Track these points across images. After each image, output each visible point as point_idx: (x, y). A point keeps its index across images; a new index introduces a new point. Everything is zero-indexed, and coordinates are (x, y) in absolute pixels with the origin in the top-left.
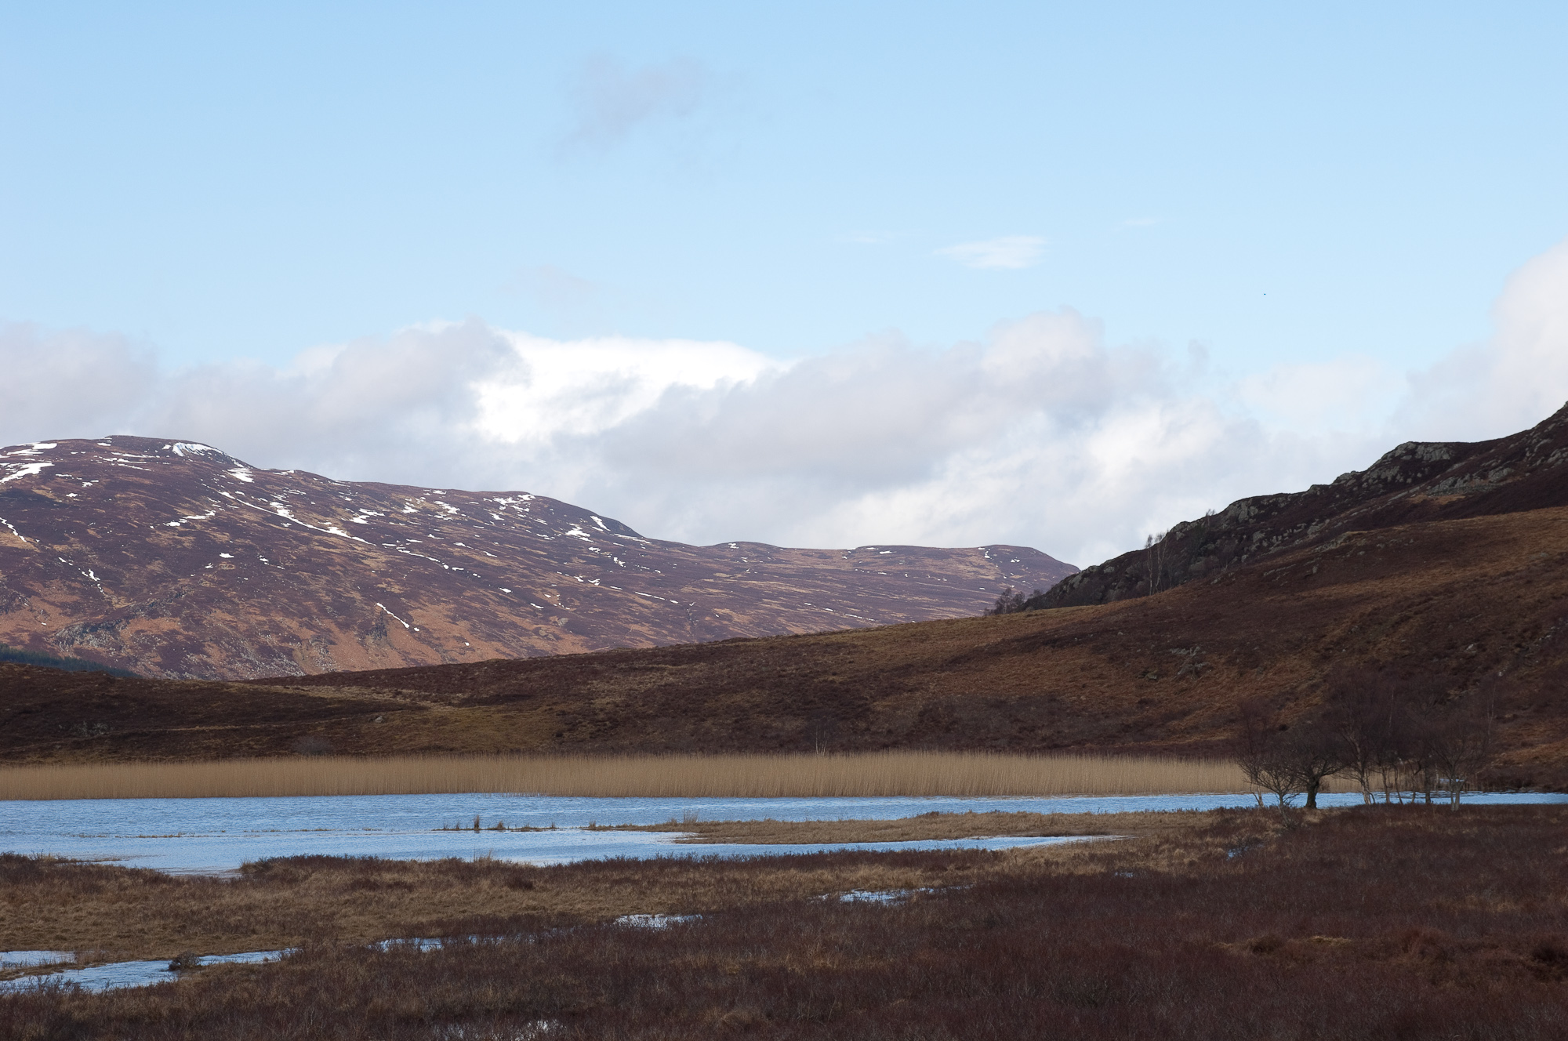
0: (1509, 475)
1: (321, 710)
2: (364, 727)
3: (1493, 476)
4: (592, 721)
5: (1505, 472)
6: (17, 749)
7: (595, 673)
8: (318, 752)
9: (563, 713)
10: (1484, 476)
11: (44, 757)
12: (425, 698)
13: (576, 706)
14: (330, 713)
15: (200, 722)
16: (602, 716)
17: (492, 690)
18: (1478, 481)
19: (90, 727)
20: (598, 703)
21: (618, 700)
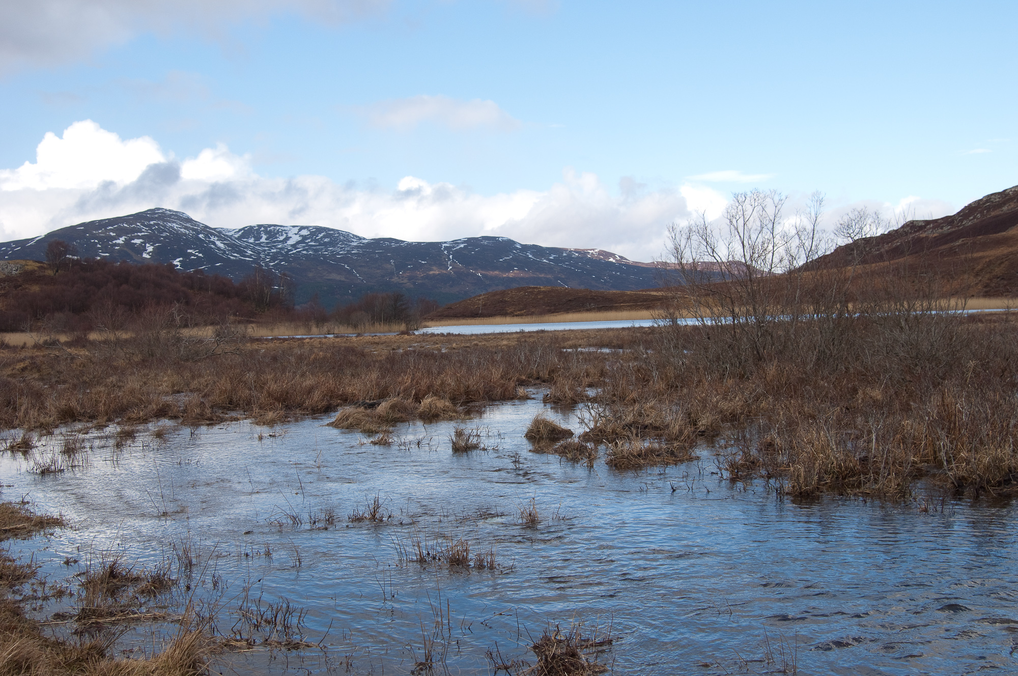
0: (950, 228)
1: (657, 298)
2: (672, 303)
3: (945, 229)
5: (949, 227)
10: (942, 228)
12: (686, 295)
14: (660, 299)
18: (940, 230)
19: (590, 304)
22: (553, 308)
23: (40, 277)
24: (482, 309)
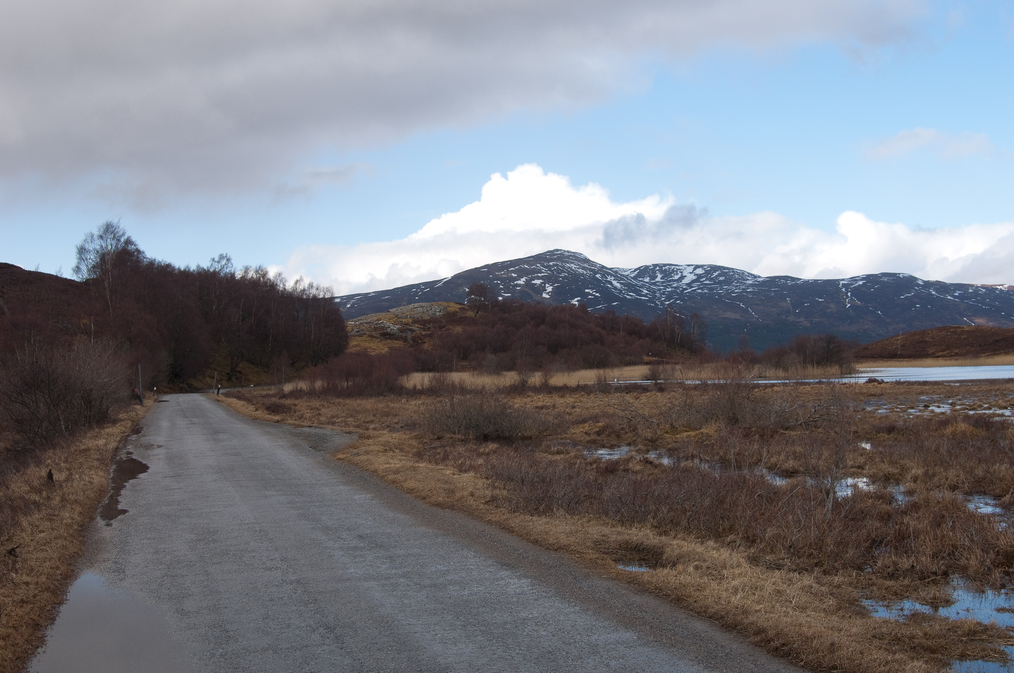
23: (461, 318)
24: (901, 350)
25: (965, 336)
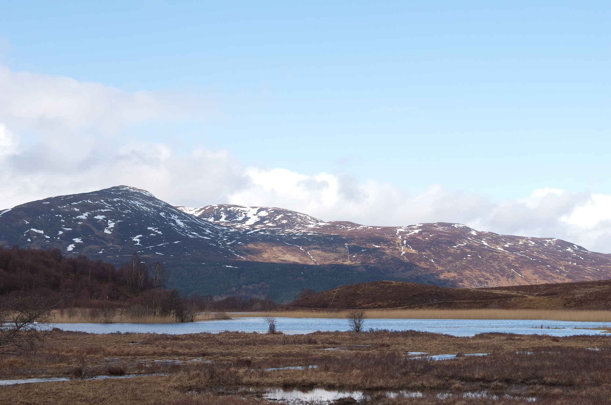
1: (496, 297)
2: (509, 302)
4: (574, 301)
6: (413, 306)
7: (575, 288)
8: (495, 308)
9: (566, 299)
11: (420, 308)
12: (526, 294)
13: (570, 297)
14: (499, 298)
15: (463, 300)
16: (577, 300)
17: (545, 292)
19: (432, 300)
20: (576, 296)
21: (582, 295)
22: (398, 302)
24: (334, 301)
25: (390, 291)
